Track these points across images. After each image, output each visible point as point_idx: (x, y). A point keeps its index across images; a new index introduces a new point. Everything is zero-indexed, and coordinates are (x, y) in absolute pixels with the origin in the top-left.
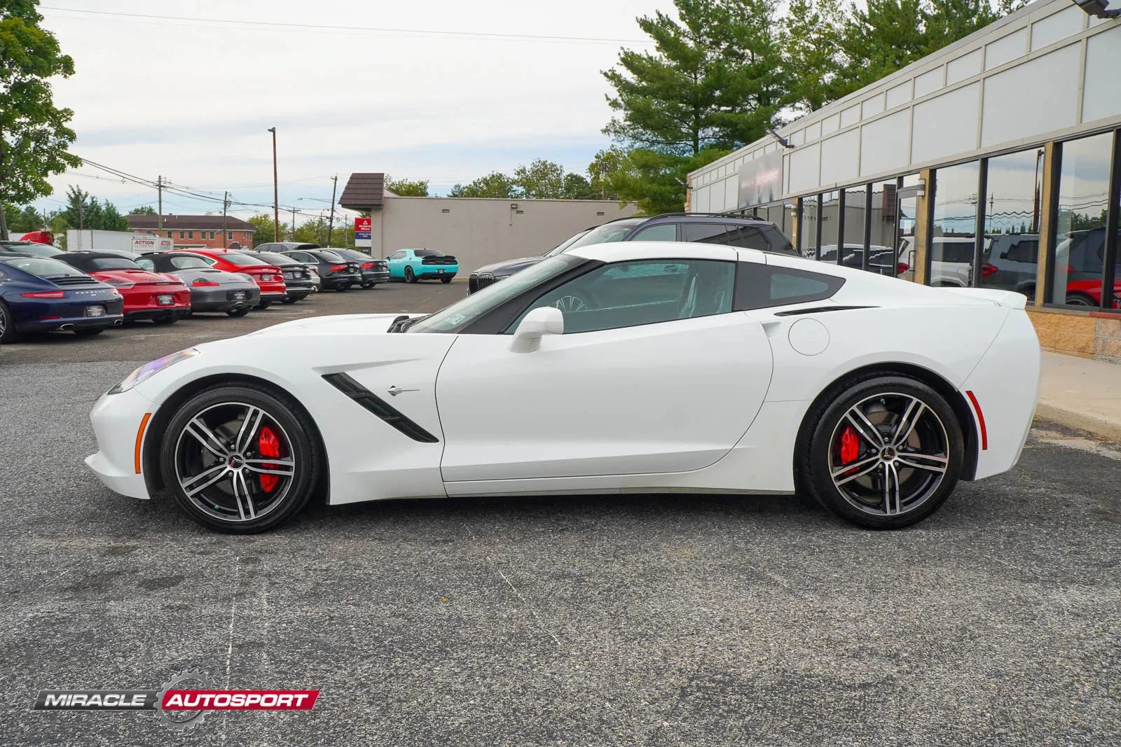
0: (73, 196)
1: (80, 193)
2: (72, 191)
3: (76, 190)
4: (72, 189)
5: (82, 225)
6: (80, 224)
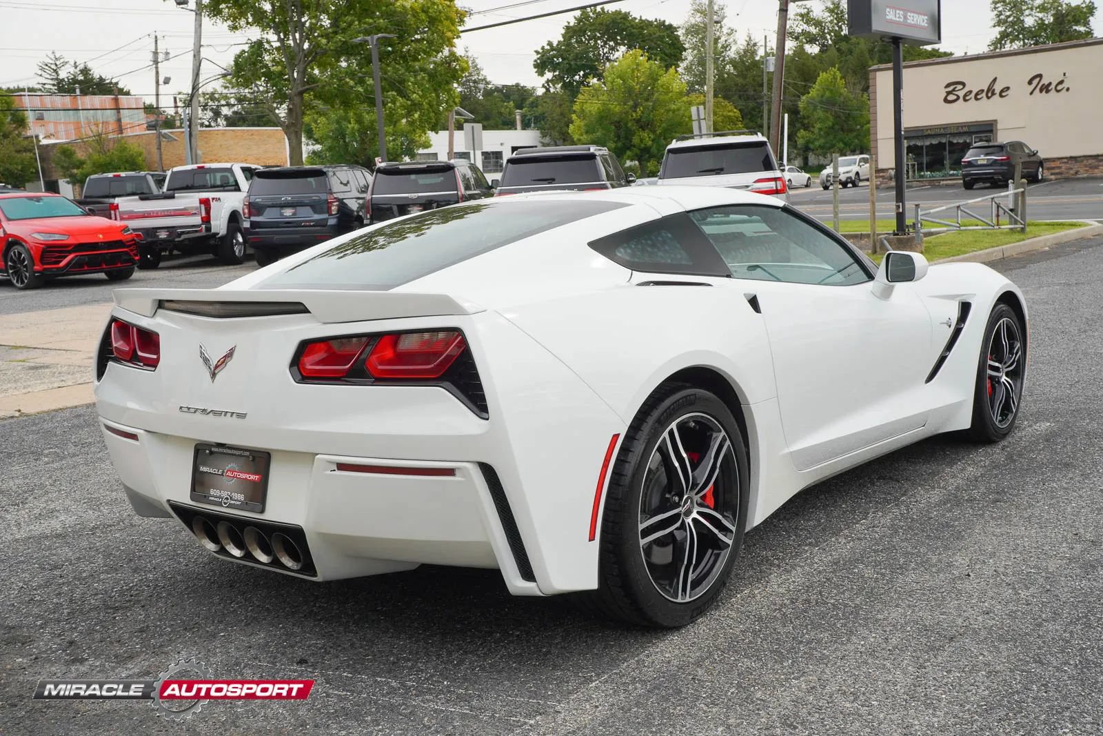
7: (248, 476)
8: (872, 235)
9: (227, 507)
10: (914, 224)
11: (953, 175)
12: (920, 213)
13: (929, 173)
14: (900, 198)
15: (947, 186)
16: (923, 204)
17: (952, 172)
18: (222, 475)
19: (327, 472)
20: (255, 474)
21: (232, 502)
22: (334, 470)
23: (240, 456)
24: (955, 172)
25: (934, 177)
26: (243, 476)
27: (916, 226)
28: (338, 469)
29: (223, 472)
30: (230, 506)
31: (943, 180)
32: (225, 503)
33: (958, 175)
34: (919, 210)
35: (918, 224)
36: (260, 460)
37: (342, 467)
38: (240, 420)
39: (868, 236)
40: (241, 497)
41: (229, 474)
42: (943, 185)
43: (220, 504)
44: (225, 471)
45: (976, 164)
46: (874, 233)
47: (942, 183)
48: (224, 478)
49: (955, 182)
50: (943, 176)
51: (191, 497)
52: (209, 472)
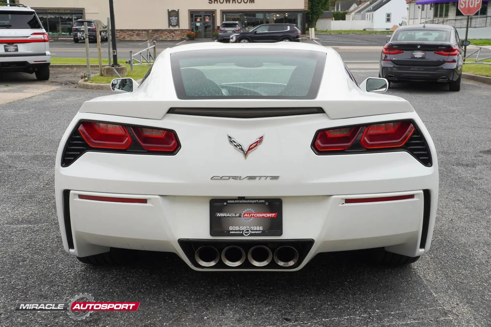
7: (264, 215)
8: (100, 66)
9: (249, 236)
10: (130, 61)
11: (64, 35)
12: (132, 56)
13: (51, 33)
14: (114, 47)
15: (62, 41)
16: (133, 51)
17: (63, 33)
18: (240, 216)
19: (339, 205)
20: (272, 212)
21: (253, 232)
22: (344, 204)
23: (257, 203)
24: (65, 33)
25: (54, 35)
26: (261, 215)
27: (131, 62)
28: (345, 203)
30: (251, 235)
31: (59, 37)
32: (246, 234)
33: (66, 35)
34: (132, 54)
35: (132, 61)
37: (348, 201)
38: (274, 182)
39: (98, 66)
40: (260, 228)
41: (246, 215)
42: (60, 39)
43: (242, 235)
44: (242, 214)
45: (79, 30)
46: (101, 65)
47: (59, 38)
49: (66, 38)
50: (59, 35)
51: (211, 234)
52: (224, 216)
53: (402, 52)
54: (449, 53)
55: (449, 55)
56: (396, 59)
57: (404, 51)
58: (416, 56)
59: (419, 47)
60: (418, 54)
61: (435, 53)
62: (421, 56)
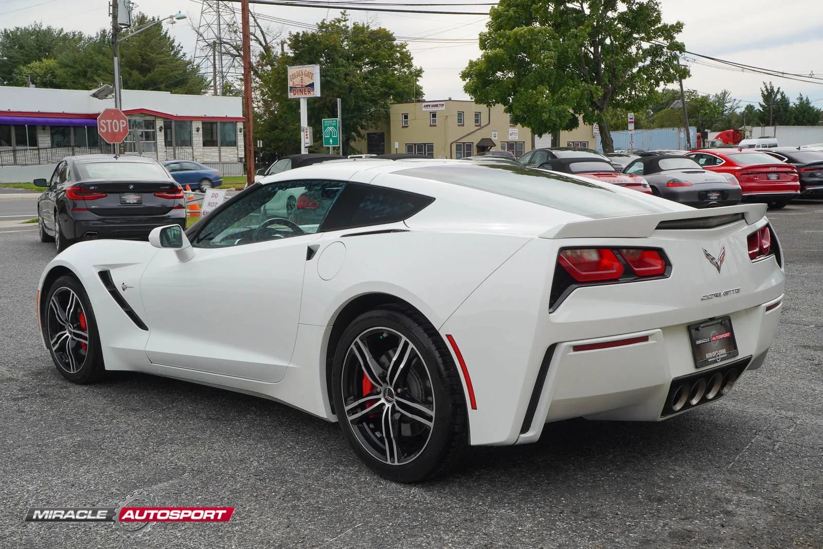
0: (766, 93)
1: (772, 90)
2: (765, 89)
3: (769, 88)
4: (766, 87)
5: (771, 122)
6: (769, 120)
7: (724, 336)
9: (721, 361)
18: (710, 341)
20: (727, 332)
21: (722, 356)
23: (717, 323)
26: (722, 336)
29: (710, 339)
30: (723, 359)
32: (718, 359)
36: (725, 323)
40: (724, 351)
41: (714, 339)
43: (715, 362)
48: (712, 343)
51: (697, 367)
52: (701, 343)
53: (105, 196)
54: (174, 195)
55: (175, 198)
56: (97, 207)
57: (108, 195)
58: (128, 201)
59: (131, 187)
60: (131, 198)
61: (155, 195)
62: (135, 201)
